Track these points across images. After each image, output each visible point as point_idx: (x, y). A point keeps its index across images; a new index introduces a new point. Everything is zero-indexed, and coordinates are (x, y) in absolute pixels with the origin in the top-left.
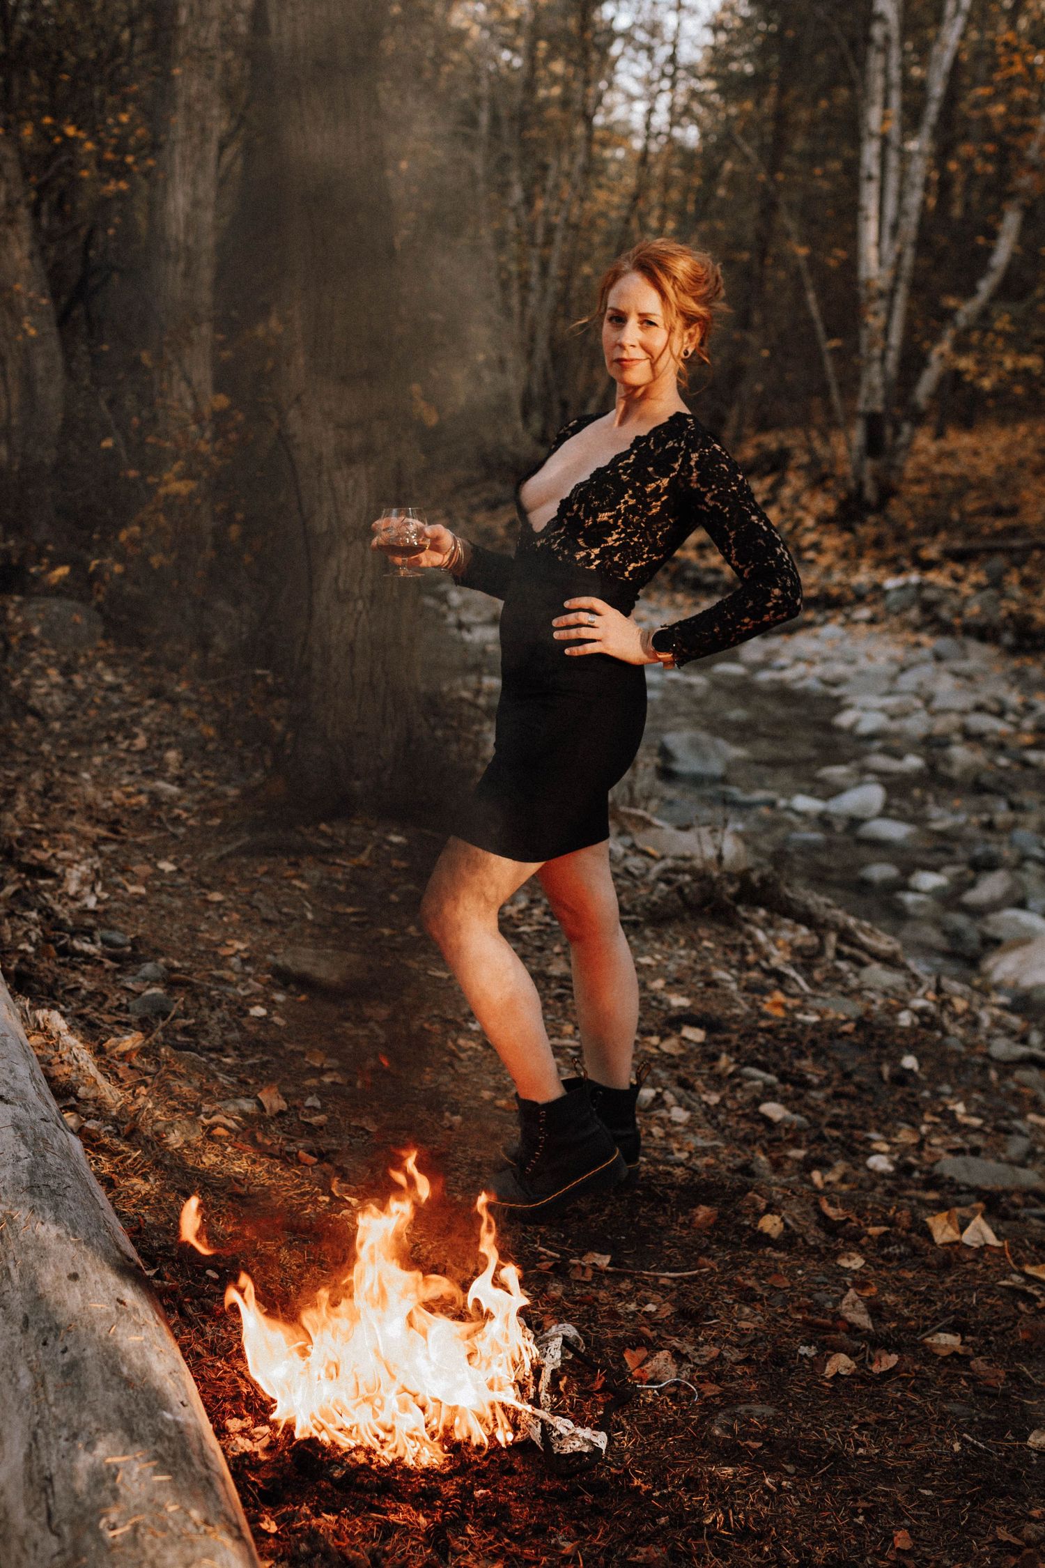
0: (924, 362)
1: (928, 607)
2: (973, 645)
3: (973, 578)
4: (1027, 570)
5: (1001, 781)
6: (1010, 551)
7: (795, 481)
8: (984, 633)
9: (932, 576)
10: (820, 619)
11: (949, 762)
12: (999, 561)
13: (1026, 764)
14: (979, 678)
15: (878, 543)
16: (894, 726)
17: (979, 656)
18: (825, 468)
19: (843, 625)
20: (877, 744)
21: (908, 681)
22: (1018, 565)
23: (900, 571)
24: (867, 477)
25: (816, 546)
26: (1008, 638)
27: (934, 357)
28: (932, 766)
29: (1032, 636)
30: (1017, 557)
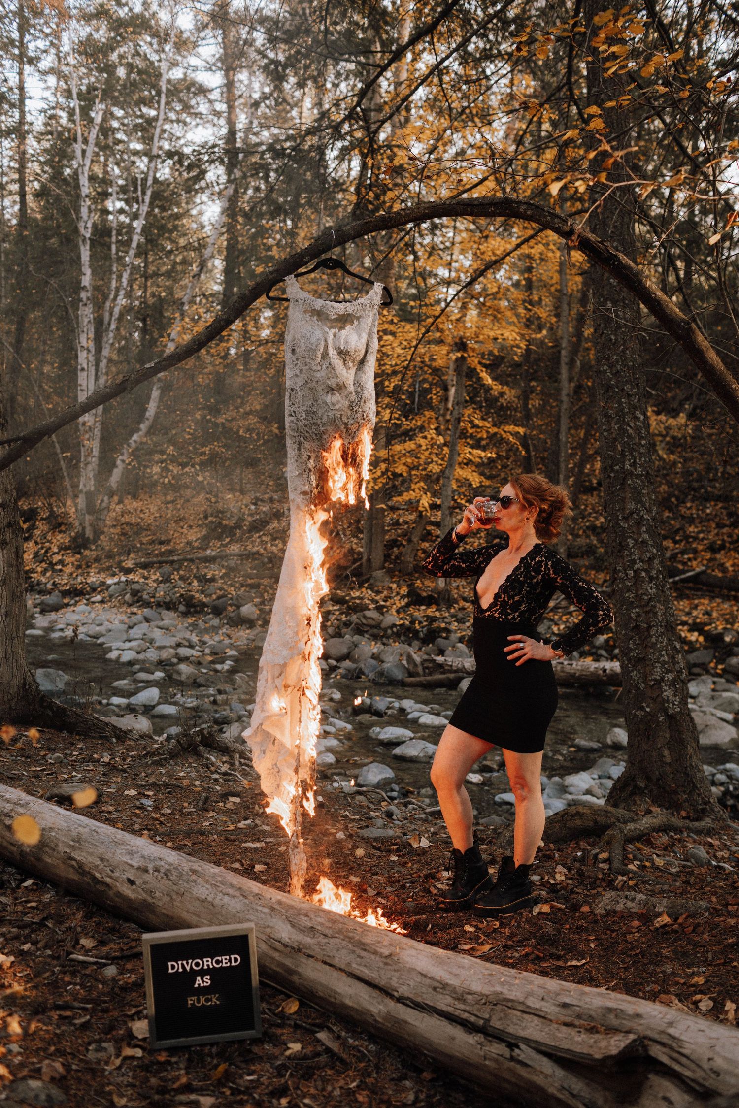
0: (114, 465)
1: (135, 593)
2: (165, 613)
3: (154, 577)
4: (181, 572)
5: (208, 680)
6: (172, 562)
7: (42, 527)
8: (169, 606)
9: (131, 576)
10: (73, 602)
11: (179, 673)
12: (167, 568)
13: (216, 671)
14: (173, 629)
15: (97, 560)
16: (141, 657)
17: (169, 618)
18: (60, 520)
19: (87, 605)
20: (137, 667)
21: (136, 632)
22: (178, 570)
23: (114, 575)
24: (87, 524)
25: (61, 562)
26: (182, 608)
27: (119, 462)
28: (169, 676)
29: (194, 606)
30: (177, 566)
